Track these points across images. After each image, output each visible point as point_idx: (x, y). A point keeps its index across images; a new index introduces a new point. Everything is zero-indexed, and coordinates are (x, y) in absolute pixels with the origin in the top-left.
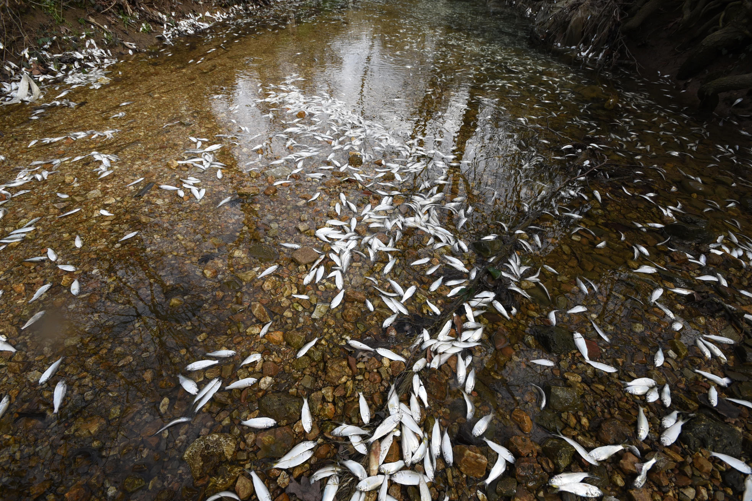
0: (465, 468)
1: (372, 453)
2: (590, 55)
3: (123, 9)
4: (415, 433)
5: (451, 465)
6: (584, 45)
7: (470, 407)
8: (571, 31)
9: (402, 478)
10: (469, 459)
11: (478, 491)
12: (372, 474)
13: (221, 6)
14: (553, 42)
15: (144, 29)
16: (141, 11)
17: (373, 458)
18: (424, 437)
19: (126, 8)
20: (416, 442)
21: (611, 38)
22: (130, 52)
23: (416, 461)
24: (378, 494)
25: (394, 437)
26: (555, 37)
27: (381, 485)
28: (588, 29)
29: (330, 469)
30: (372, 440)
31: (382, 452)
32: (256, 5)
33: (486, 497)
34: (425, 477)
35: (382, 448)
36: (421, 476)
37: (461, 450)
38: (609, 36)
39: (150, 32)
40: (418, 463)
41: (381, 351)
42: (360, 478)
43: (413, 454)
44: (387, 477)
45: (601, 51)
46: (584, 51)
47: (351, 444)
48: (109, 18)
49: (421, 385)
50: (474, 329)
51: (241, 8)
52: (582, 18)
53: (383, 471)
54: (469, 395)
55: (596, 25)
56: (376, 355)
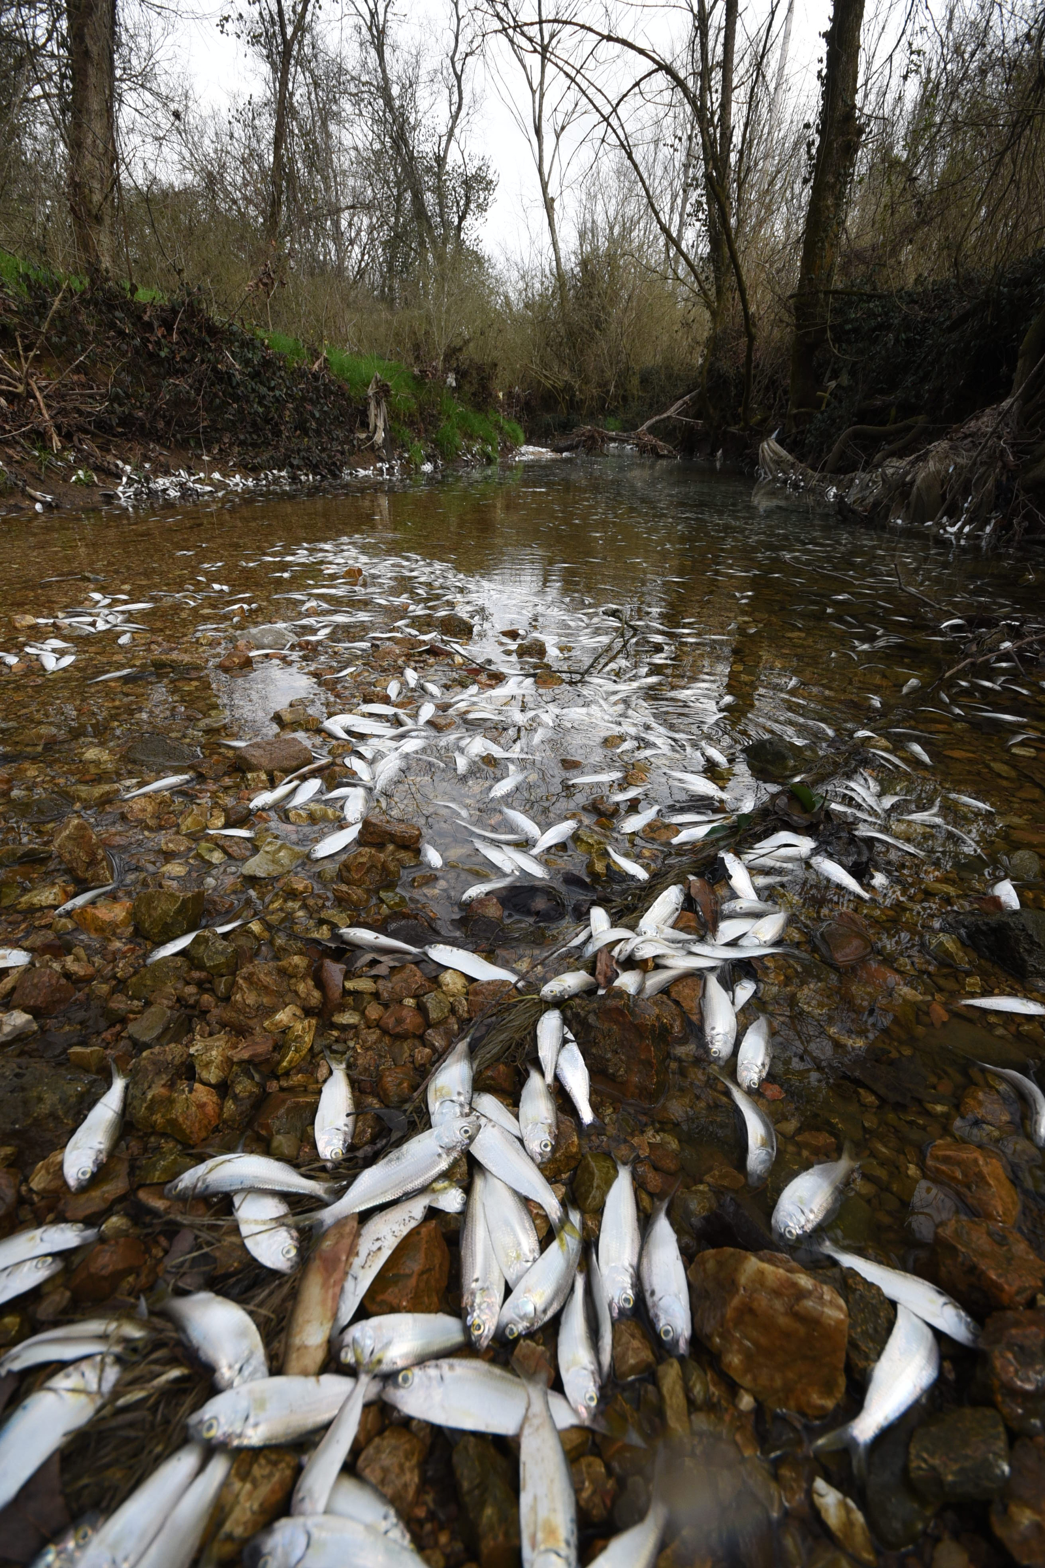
0: (748, 1357)
1: (316, 1264)
2: (967, 529)
3: (43, 441)
4: (526, 1202)
5: (683, 1347)
6: (950, 517)
7: (755, 1129)
8: (919, 496)
9: (437, 1394)
10: (763, 1301)
11: (820, 1484)
12: (294, 1363)
13: (245, 467)
14: (886, 517)
15: (79, 479)
16: (80, 450)
17: (314, 1291)
18: (565, 1219)
19: (51, 440)
20: (528, 1241)
21: (1001, 499)
22: (38, 506)
23: (521, 1327)
24: (299, 1471)
25: (432, 1213)
26: (888, 509)
27: (326, 1427)
28: (952, 488)
29: (95, 1327)
30: (328, 1215)
31: (357, 1262)
32: (315, 474)
33: (859, 1517)
34: (555, 1400)
35: (366, 1245)
36: (535, 1393)
37: (720, 1264)
38: (997, 497)
39: (90, 485)
40: (530, 1335)
41: (441, 954)
42: (225, 1372)
43: (508, 1291)
44: (365, 1388)
45: (987, 522)
46: (953, 525)
47: (236, 1230)
48: (11, 452)
49: (565, 1041)
50: (757, 915)
51: (283, 474)
52: (938, 472)
53: (348, 1357)
54: (750, 1092)
55: (969, 480)
56: (422, 961)
